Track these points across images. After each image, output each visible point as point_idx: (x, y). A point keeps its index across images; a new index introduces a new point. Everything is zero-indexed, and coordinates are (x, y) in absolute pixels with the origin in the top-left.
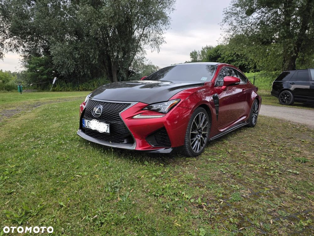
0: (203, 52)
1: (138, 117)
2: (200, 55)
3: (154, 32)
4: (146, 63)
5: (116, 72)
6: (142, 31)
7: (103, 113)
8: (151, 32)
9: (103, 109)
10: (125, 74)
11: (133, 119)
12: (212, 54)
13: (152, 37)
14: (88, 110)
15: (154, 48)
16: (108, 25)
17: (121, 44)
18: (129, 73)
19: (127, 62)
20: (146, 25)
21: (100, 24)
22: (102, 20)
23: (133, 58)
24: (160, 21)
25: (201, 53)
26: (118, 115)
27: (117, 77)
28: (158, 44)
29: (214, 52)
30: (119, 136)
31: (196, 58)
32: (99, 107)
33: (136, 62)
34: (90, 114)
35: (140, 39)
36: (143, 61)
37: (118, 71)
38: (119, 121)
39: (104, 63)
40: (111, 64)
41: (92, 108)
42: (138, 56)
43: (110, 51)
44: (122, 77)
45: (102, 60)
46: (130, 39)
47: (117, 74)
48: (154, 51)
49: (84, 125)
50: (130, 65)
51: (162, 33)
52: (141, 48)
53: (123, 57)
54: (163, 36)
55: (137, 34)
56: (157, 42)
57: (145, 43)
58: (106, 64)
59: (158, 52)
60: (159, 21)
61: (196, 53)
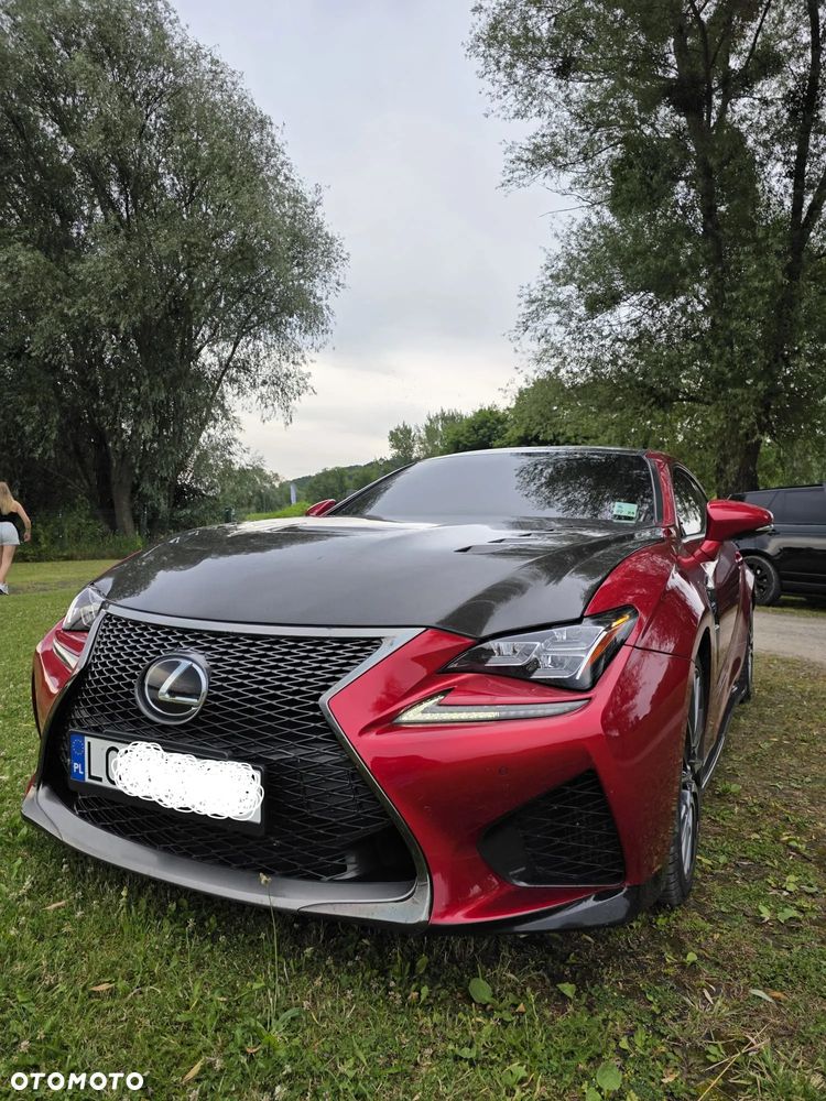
0: (430, 431)
1: (428, 717)
2: (420, 438)
3: (275, 355)
4: (240, 461)
5: (129, 490)
6: (231, 349)
7: (217, 698)
8: (263, 354)
9: (210, 675)
10: (162, 500)
11: (398, 728)
12: (462, 438)
13: (265, 371)
14: (108, 680)
15: (271, 408)
16: (102, 319)
17: (152, 390)
18: (179, 495)
19: (172, 453)
20: (245, 329)
21: (73, 316)
22: (80, 301)
23: (195, 443)
24: (295, 320)
25: (423, 434)
26: (316, 708)
27: (133, 510)
28: (286, 399)
29: (468, 431)
30: (318, 837)
31: (410, 448)
32: (185, 664)
33: (204, 456)
34: (126, 704)
35: (222, 376)
36: (230, 453)
37: (135, 488)
38: (322, 748)
39: (79, 454)
40: (110, 461)
41: (136, 668)
42: (213, 433)
43: (104, 413)
44: (153, 507)
45: (72, 448)
46: (186, 375)
47: (131, 499)
48: (273, 420)
49: (76, 766)
50: (181, 467)
51: (301, 361)
52: (222, 407)
53: (157, 437)
54: (304, 369)
55: (208, 358)
56: (282, 388)
57: (241, 391)
58: (89, 461)
59: (287, 424)
60: (291, 320)
61: (409, 432)
